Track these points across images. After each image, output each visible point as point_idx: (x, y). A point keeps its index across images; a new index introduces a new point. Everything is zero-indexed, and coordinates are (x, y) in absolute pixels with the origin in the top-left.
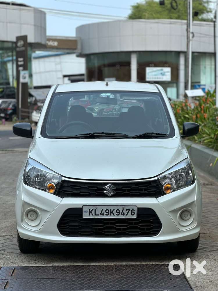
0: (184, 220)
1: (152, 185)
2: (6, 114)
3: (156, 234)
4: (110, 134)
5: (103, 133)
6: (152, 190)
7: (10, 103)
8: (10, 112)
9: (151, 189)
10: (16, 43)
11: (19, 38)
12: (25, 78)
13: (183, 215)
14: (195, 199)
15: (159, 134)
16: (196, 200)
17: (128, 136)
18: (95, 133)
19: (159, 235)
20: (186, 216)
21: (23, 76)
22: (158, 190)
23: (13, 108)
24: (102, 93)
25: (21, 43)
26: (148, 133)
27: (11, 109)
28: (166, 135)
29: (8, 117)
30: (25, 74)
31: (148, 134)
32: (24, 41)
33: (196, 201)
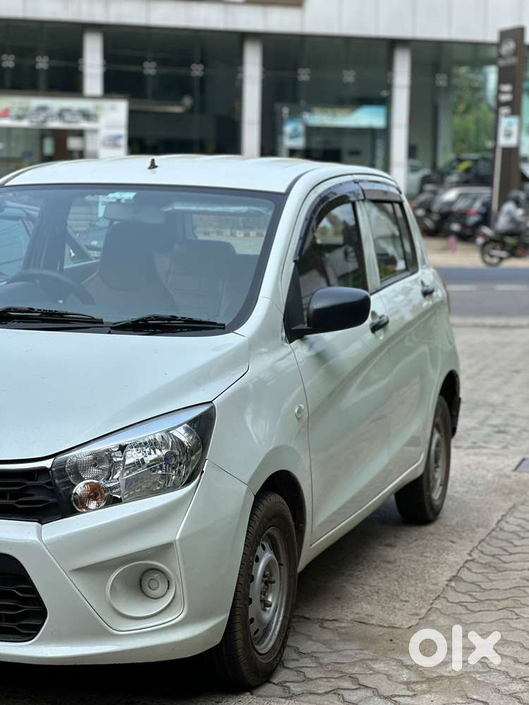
0: (150, 597)
1: (38, 482)
2: (464, 226)
3: (30, 635)
4: (51, 313)
5: (31, 310)
6: (35, 498)
7: (475, 199)
8: (473, 219)
9: (33, 495)
10: (499, 45)
11: (505, 35)
12: (508, 135)
13: (145, 583)
14: (177, 538)
15: (190, 321)
16: (180, 539)
17: (101, 322)
18: (9, 310)
19: (37, 640)
20: (153, 585)
21: (506, 131)
22: (51, 500)
23: (484, 210)
24: (112, 192)
25: (509, 46)
26: (155, 317)
27: (479, 213)
28: (215, 323)
29: (468, 232)
30: (510, 124)
31: (157, 318)
32: (516, 42)
33: (178, 544)
